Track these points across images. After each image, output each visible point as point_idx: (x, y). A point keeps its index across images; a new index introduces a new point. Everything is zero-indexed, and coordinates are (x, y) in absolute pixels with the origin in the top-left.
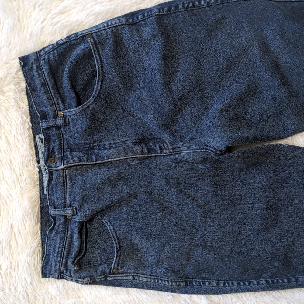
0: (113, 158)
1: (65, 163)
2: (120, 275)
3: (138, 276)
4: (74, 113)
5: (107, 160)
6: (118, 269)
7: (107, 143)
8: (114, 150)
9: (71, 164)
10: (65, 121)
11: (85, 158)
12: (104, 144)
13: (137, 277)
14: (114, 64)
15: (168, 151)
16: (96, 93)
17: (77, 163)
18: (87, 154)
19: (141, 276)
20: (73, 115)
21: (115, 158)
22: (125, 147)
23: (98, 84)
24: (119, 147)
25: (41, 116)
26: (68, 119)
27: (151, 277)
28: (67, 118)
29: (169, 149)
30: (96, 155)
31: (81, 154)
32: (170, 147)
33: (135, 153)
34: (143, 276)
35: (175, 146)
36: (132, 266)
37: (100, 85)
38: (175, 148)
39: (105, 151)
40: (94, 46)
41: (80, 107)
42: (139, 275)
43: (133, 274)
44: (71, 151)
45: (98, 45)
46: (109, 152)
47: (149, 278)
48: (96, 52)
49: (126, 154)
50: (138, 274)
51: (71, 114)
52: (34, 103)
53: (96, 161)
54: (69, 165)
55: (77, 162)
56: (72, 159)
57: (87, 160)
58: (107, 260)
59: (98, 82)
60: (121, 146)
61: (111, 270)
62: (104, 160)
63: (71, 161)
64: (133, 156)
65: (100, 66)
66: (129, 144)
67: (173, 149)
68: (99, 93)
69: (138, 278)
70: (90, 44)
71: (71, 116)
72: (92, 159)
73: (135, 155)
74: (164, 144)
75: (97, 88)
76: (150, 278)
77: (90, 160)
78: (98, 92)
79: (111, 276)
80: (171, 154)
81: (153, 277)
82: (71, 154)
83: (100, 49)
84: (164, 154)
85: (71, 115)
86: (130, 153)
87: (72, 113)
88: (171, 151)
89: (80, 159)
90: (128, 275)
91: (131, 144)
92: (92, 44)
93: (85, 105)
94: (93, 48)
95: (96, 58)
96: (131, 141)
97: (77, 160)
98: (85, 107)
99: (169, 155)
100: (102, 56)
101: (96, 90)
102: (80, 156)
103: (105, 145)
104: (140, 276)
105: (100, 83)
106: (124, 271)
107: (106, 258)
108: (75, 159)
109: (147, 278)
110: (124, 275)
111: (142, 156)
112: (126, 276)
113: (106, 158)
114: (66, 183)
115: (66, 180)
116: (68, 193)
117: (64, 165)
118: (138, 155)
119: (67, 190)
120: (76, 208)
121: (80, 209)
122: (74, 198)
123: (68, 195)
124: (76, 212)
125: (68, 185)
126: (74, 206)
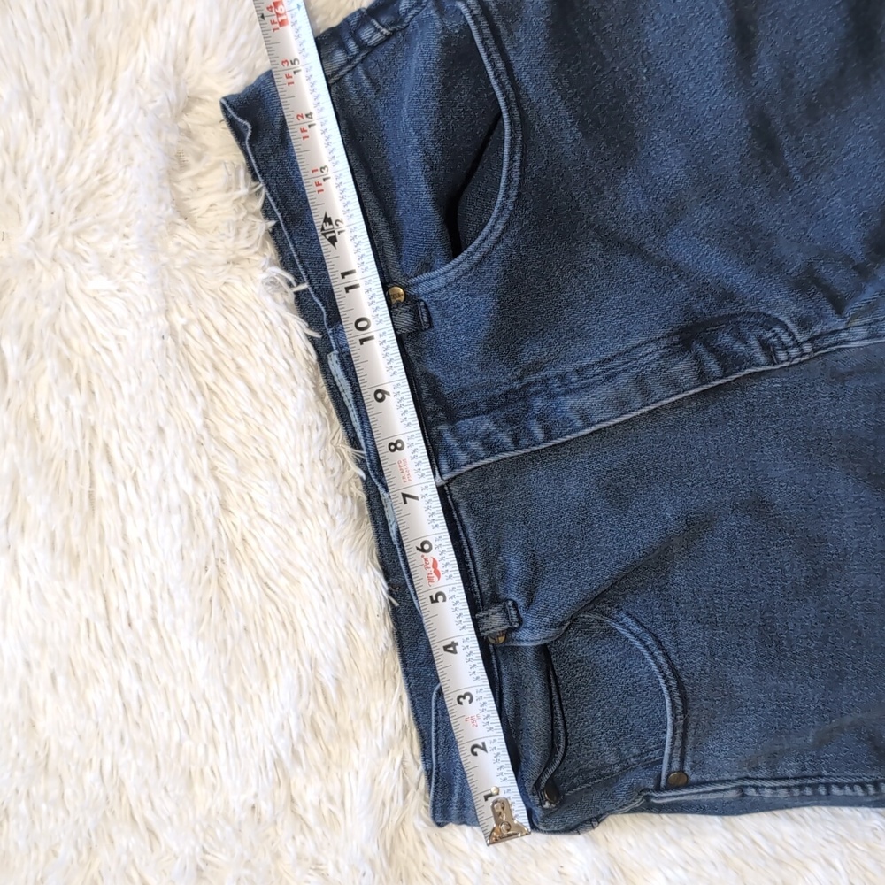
0: (605, 420)
1: (445, 468)
2: (695, 791)
3: (756, 787)
4: (442, 281)
5: (587, 431)
6: (683, 772)
7: (569, 368)
8: (604, 392)
9: (464, 465)
10: (416, 316)
11: (505, 438)
12: (559, 371)
13: (753, 790)
14: (560, 80)
15: (794, 352)
16: (506, 196)
17: (483, 459)
18: (511, 421)
19: (767, 784)
20: (440, 289)
21: (610, 419)
22: (635, 371)
23: (512, 160)
24: (615, 374)
25: (326, 309)
26: (426, 307)
27: (804, 782)
28: (422, 304)
29: (798, 344)
30: (541, 419)
31: (487, 425)
32: (800, 338)
33: (676, 385)
34: (773, 784)
35: (817, 329)
36: (730, 761)
37: (517, 163)
38: (821, 335)
39: (570, 402)
40: (484, 24)
41: (460, 258)
42: (759, 783)
43: (739, 783)
44: (452, 418)
45: (495, 18)
46: (586, 400)
47: (795, 786)
48: (490, 42)
49: (646, 393)
50: (757, 779)
51: (433, 288)
52: (301, 262)
53: (549, 437)
54: (457, 472)
55: (483, 455)
56: (464, 449)
57: (516, 441)
58: (641, 755)
59: (512, 155)
60: (625, 370)
61: (660, 776)
62: (574, 431)
63: (463, 457)
64: (672, 396)
65: (512, 93)
66: (651, 355)
67: (811, 340)
68: (519, 195)
69: (757, 791)
70: (468, 17)
71: (435, 295)
72: (530, 434)
73: (678, 393)
74: (777, 329)
75: (509, 179)
76: (801, 787)
77: (525, 441)
78: (515, 194)
79: (664, 795)
80: (807, 358)
81: (810, 782)
82: (453, 431)
83: (503, 31)
84: (782, 362)
85: (433, 291)
86: (658, 389)
87: (435, 284)
88: (807, 348)
89: (491, 446)
90: (722, 787)
91: (657, 355)
92: (474, 17)
93: (477, 249)
94: (480, 30)
95: (493, 66)
96: (653, 347)
97: (481, 451)
98: (477, 256)
99: (801, 363)
100: (511, 58)
101: (508, 186)
102: (489, 434)
103: (562, 378)
104: (763, 787)
105: (518, 156)
106: (708, 777)
107: (635, 751)
108: (474, 445)
109: (788, 788)
110: (709, 788)
111: (705, 387)
112: (715, 791)
113: (579, 424)
114: (460, 528)
115: (459, 516)
116: (477, 559)
117: (441, 475)
118: (690, 389)
119: (470, 549)
120: (515, 604)
121: (528, 605)
122: (504, 570)
123: (478, 564)
124: (518, 615)
125: (470, 531)
126: (507, 600)
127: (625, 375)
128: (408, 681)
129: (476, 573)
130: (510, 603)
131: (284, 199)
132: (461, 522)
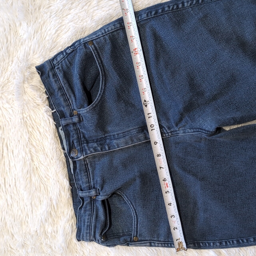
0: (122, 147)
1: (84, 154)
2: (140, 243)
4: (86, 111)
5: (118, 149)
6: (137, 237)
7: (115, 133)
8: (122, 140)
9: (89, 154)
10: (80, 119)
11: (99, 149)
12: (113, 134)
13: (153, 243)
15: (167, 135)
16: (101, 92)
17: (93, 153)
18: (101, 144)
19: (156, 242)
20: (85, 113)
21: (124, 146)
22: (130, 136)
23: (102, 84)
24: (125, 136)
25: (59, 115)
26: (82, 116)
28: (81, 116)
29: (168, 133)
30: (108, 145)
31: (95, 145)
32: (168, 131)
33: (140, 140)
34: (158, 242)
35: (172, 130)
36: (148, 234)
37: (104, 84)
38: (173, 131)
39: (115, 141)
40: (95, 52)
41: (90, 105)
43: (150, 241)
44: (88, 143)
45: (98, 50)
46: (118, 141)
47: (163, 243)
48: (97, 56)
49: (132, 141)
50: (154, 241)
51: (83, 112)
52: (54, 104)
53: (109, 149)
54: (87, 155)
55: (93, 152)
56: (89, 150)
57: (102, 149)
60: (128, 135)
61: (131, 238)
62: (115, 148)
63: (89, 152)
64: (138, 142)
66: (134, 132)
67: (171, 132)
68: (104, 91)
71: (84, 114)
72: (105, 148)
73: (140, 142)
74: (163, 129)
75: (102, 88)
76: (165, 244)
77: (103, 150)
78: (103, 91)
79: (132, 243)
80: (170, 136)
81: (167, 243)
82: (87, 146)
83: (100, 54)
84: (164, 137)
85: (83, 113)
86: (135, 140)
87: (84, 112)
88: (170, 134)
89: (96, 150)
90: (146, 242)
91: (136, 132)
92: (93, 50)
93: (94, 104)
95: (98, 61)
96: (135, 130)
97: (93, 151)
98: (94, 105)
99: (168, 137)
101: (101, 89)
102: (95, 147)
103: (114, 135)
106: (143, 239)
107: (126, 231)
108: (91, 149)
109: (161, 244)
110: (143, 242)
111: (146, 141)
112: (144, 243)
113: (116, 147)
114: (88, 170)
115: (88, 167)
116: (91, 178)
117: (83, 156)
118: (143, 141)
119: (90, 175)
120: (99, 189)
121: (102, 190)
122: (97, 181)
123: (91, 179)
124: (99, 192)
125: (90, 171)
126: (97, 188)
127: (128, 136)
128: (74, 206)
129: (91, 181)
130: (98, 189)
131: (49, 89)
132: (88, 168)
